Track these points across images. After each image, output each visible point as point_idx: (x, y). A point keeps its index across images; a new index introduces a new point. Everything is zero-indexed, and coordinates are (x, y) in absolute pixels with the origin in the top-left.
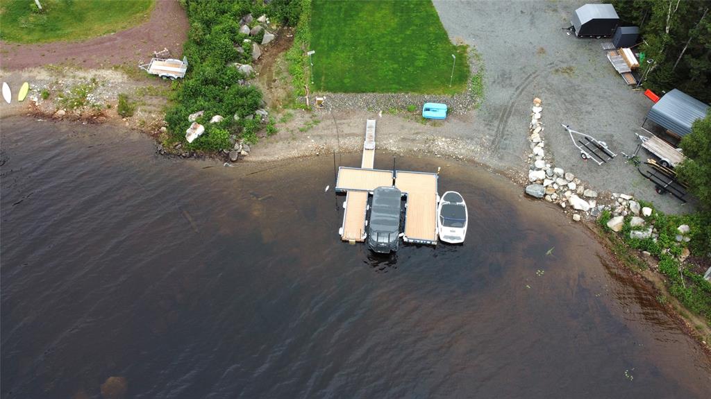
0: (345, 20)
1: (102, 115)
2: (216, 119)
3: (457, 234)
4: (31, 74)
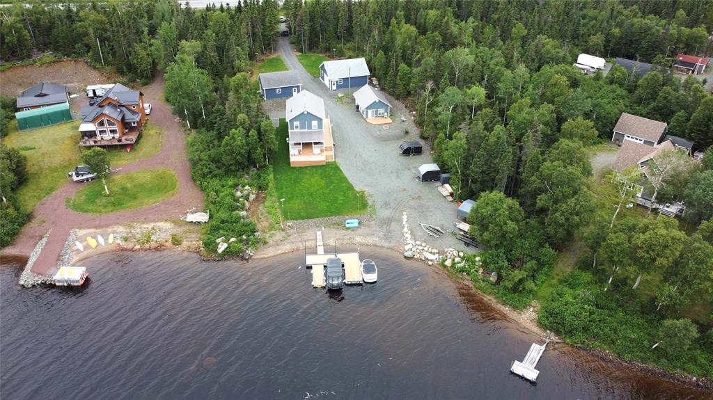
0: (295, 184)
1: (163, 246)
2: (233, 239)
3: (372, 277)
4: (114, 229)
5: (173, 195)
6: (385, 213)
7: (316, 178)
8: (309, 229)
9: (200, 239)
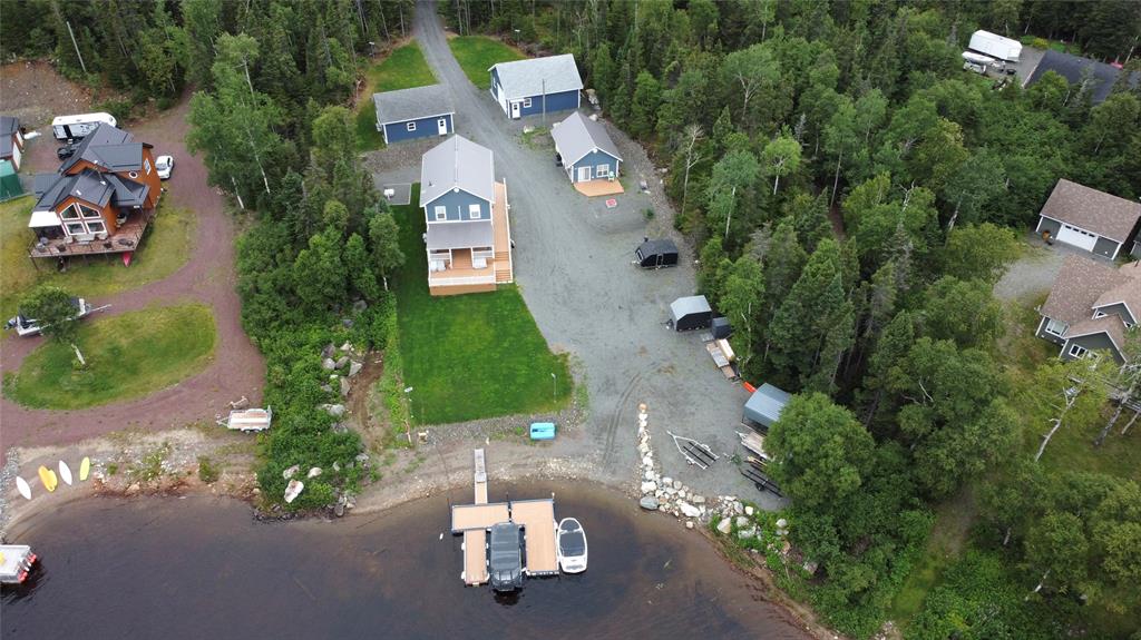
0: (437, 338)
1: (183, 483)
2: (314, 472)
3: (578, 563)
4: (91, 447)
5: (207, 363)
6: (604, 405)
7: (476, 323)
8: (459, 442)
9: (254, 468)
